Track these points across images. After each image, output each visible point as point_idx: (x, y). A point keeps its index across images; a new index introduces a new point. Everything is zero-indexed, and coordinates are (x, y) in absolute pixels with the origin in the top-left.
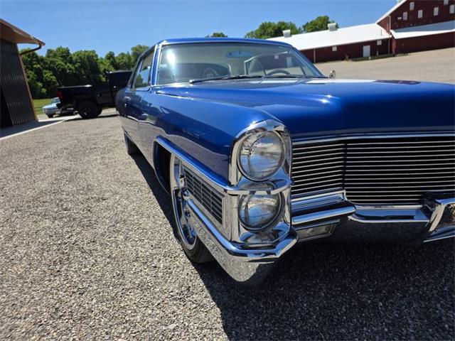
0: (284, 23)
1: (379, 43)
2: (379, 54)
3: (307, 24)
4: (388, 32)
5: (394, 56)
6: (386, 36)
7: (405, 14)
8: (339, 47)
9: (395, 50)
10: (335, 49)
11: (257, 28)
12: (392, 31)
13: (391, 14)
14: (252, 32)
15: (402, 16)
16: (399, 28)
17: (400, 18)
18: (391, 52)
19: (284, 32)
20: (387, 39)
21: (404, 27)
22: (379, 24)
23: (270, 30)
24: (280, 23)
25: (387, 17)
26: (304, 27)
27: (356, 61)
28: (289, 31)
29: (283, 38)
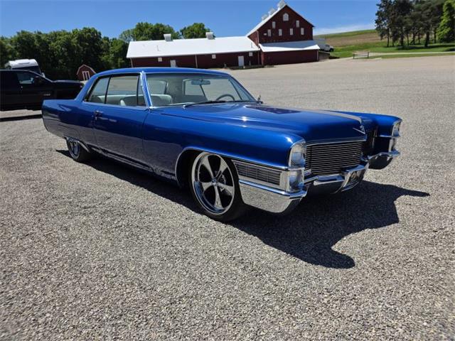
0: (162, 26)
1: (251, 55)
2: (252, 64)
3: (185, 28)
4: (257, 45)
5: (263, 67)
6: (256, 49)
7: (269, 31)
8: (218, 55)
9: (264, 61)
10: (214, 57)
11: (135, 27)
12: (260, 45)
13: (259, 30)
14: (129, 31)
15: (267, 32)
16: (266, 42)
17: (265, 34)
18: (261, 63)
19: (165, 35)
20: (257, 52)
21: (269, 42)
22: (249, 37)
23: (147, 31)
24: (157, 25)
25: (255, 33)
26: (182, 31)
27: (234, 69)
28: (170, 35)
29: (164, 41)
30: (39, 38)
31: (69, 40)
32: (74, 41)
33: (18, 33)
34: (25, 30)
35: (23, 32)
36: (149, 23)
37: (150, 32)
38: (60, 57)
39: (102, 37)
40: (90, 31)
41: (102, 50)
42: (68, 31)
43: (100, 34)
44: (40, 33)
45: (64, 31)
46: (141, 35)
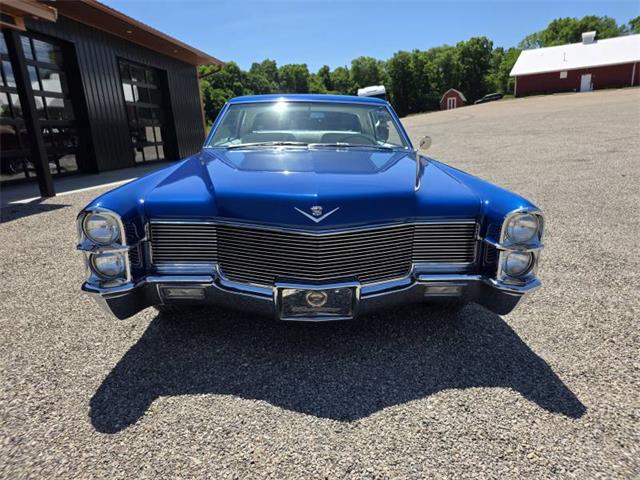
11: (545, 27)
14: (535, 35)
19: (584, 35)
23: (565, 31)
26: (633, 23)
28: (594, 33)
29: (580, 44)
30: (416, 57)
31: (449, 58)
32: (456, 57)
33: (395, 54)
34: (403, 50)
35: (400, 52)
36: (571, 18)
37: (571, 32)
38: (434, 80)
39: (494, 48)
40: (479, 40)
41: (490, 67)
42: (450, 45)
43: (492, 44)
44: (418, 51)
45: (445, 46)
46: (553, 39)
